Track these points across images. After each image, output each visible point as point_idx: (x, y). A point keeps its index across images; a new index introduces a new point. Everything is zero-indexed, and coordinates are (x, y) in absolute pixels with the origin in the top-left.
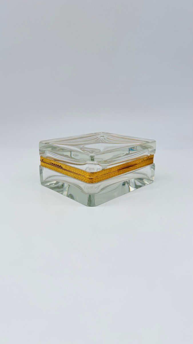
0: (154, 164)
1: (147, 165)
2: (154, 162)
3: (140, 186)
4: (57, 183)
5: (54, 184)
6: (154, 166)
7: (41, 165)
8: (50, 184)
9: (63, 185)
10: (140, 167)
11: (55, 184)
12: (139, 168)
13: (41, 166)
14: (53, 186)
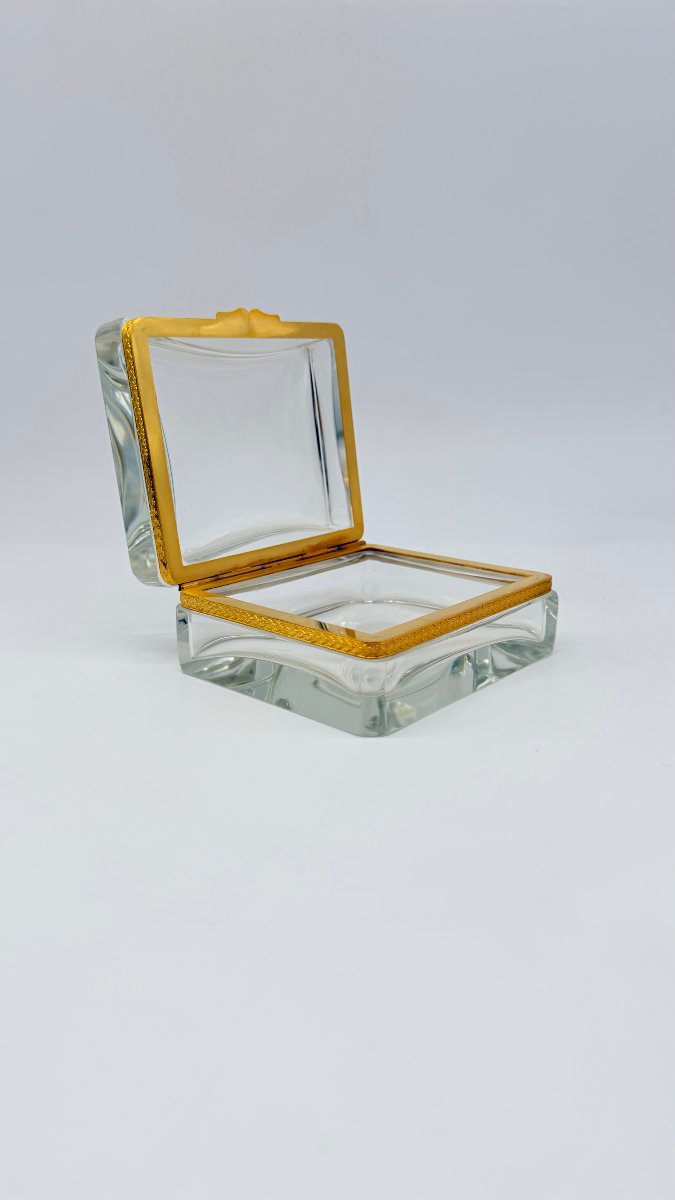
0: (555, 593)
1: (535, 596)
2: (553, 588)
3: (511, 671)
4: (238, 661)
5: (226, 667)
6: (554, 599)
7: (183, 606)
8: (212, 669)
9: (252, 671)
10: (516, 604)
11: (232, 665)
12: (510, 606)
13: (181, 608)
14: (225, 671)
